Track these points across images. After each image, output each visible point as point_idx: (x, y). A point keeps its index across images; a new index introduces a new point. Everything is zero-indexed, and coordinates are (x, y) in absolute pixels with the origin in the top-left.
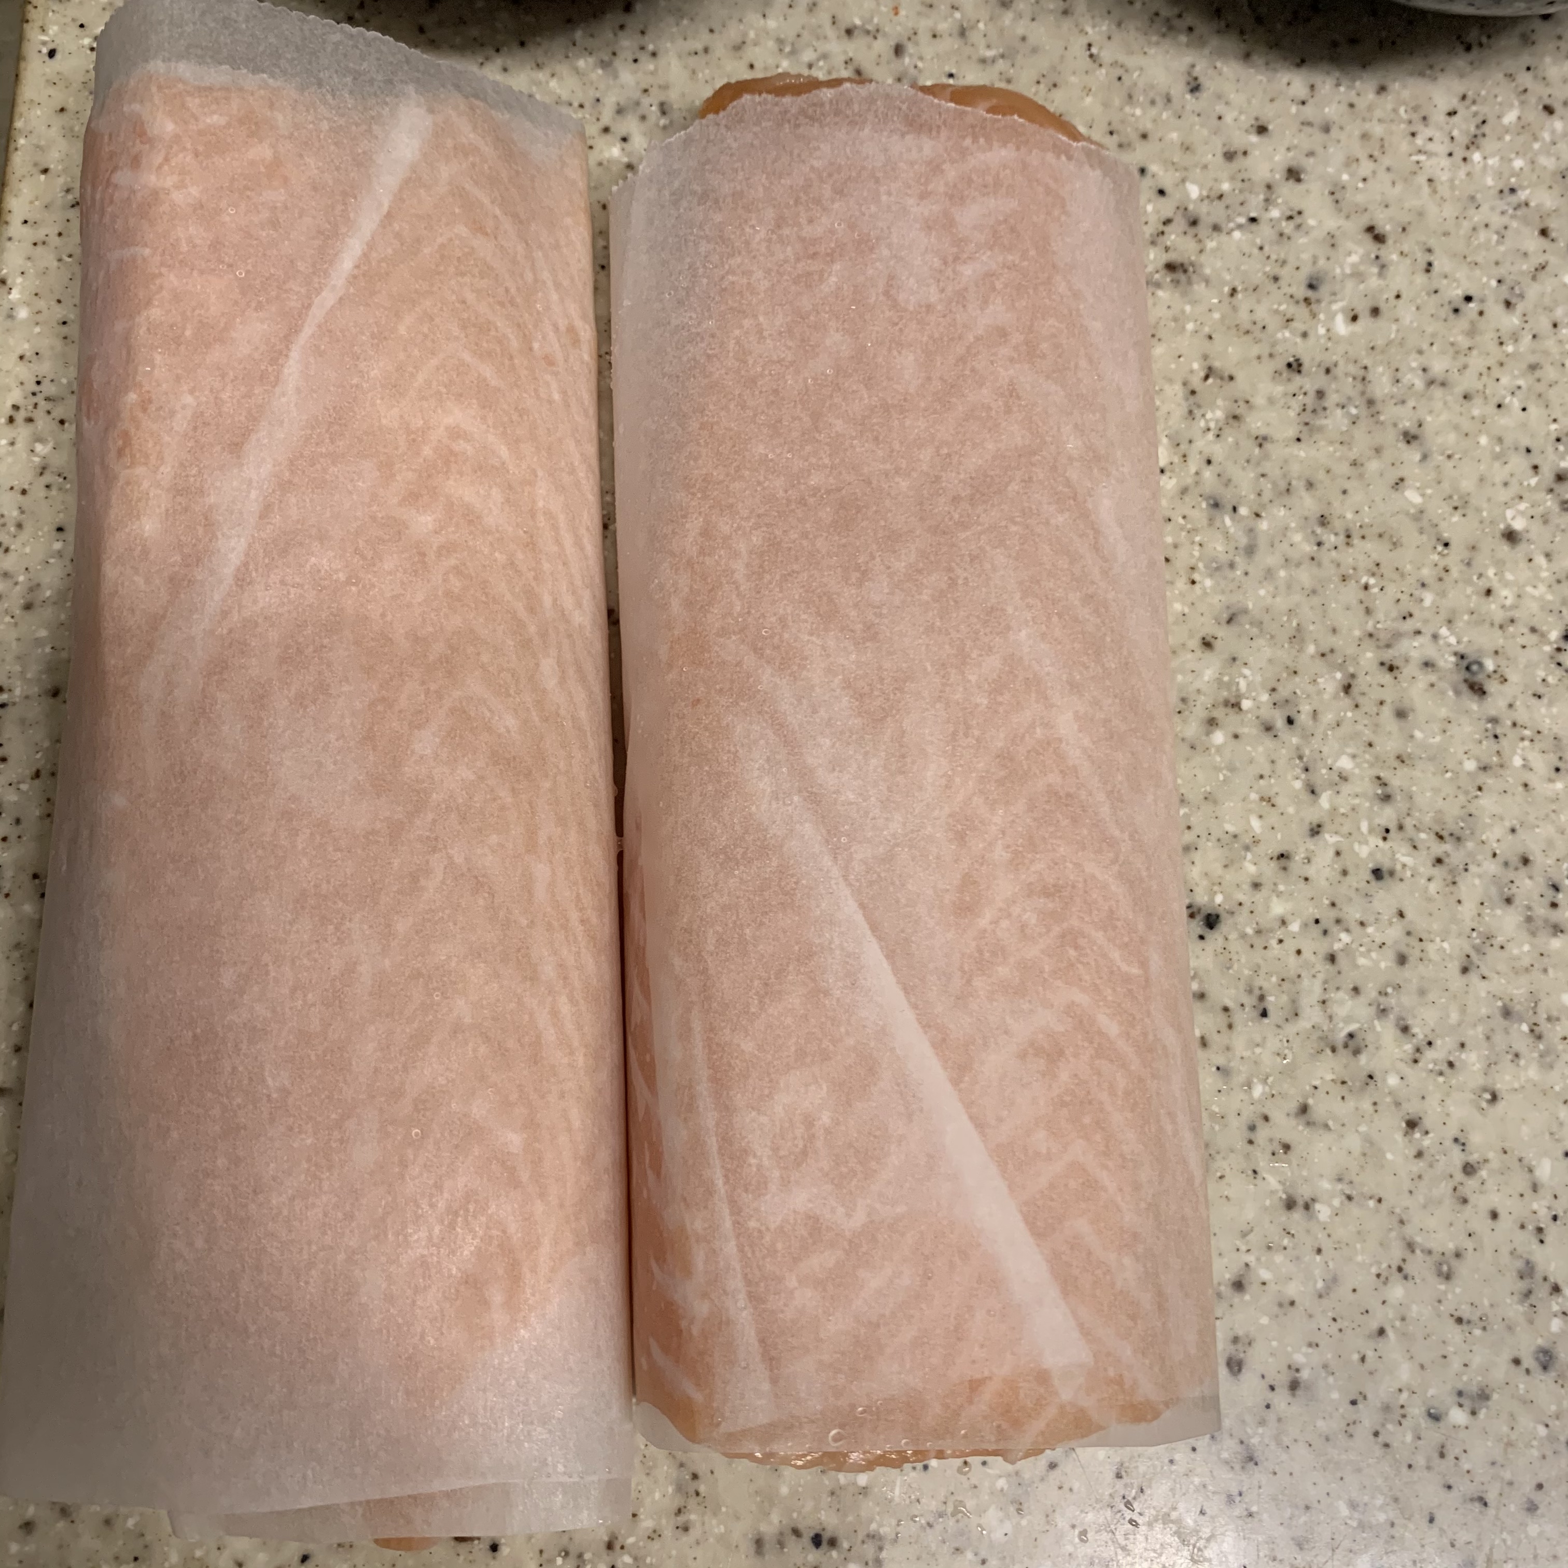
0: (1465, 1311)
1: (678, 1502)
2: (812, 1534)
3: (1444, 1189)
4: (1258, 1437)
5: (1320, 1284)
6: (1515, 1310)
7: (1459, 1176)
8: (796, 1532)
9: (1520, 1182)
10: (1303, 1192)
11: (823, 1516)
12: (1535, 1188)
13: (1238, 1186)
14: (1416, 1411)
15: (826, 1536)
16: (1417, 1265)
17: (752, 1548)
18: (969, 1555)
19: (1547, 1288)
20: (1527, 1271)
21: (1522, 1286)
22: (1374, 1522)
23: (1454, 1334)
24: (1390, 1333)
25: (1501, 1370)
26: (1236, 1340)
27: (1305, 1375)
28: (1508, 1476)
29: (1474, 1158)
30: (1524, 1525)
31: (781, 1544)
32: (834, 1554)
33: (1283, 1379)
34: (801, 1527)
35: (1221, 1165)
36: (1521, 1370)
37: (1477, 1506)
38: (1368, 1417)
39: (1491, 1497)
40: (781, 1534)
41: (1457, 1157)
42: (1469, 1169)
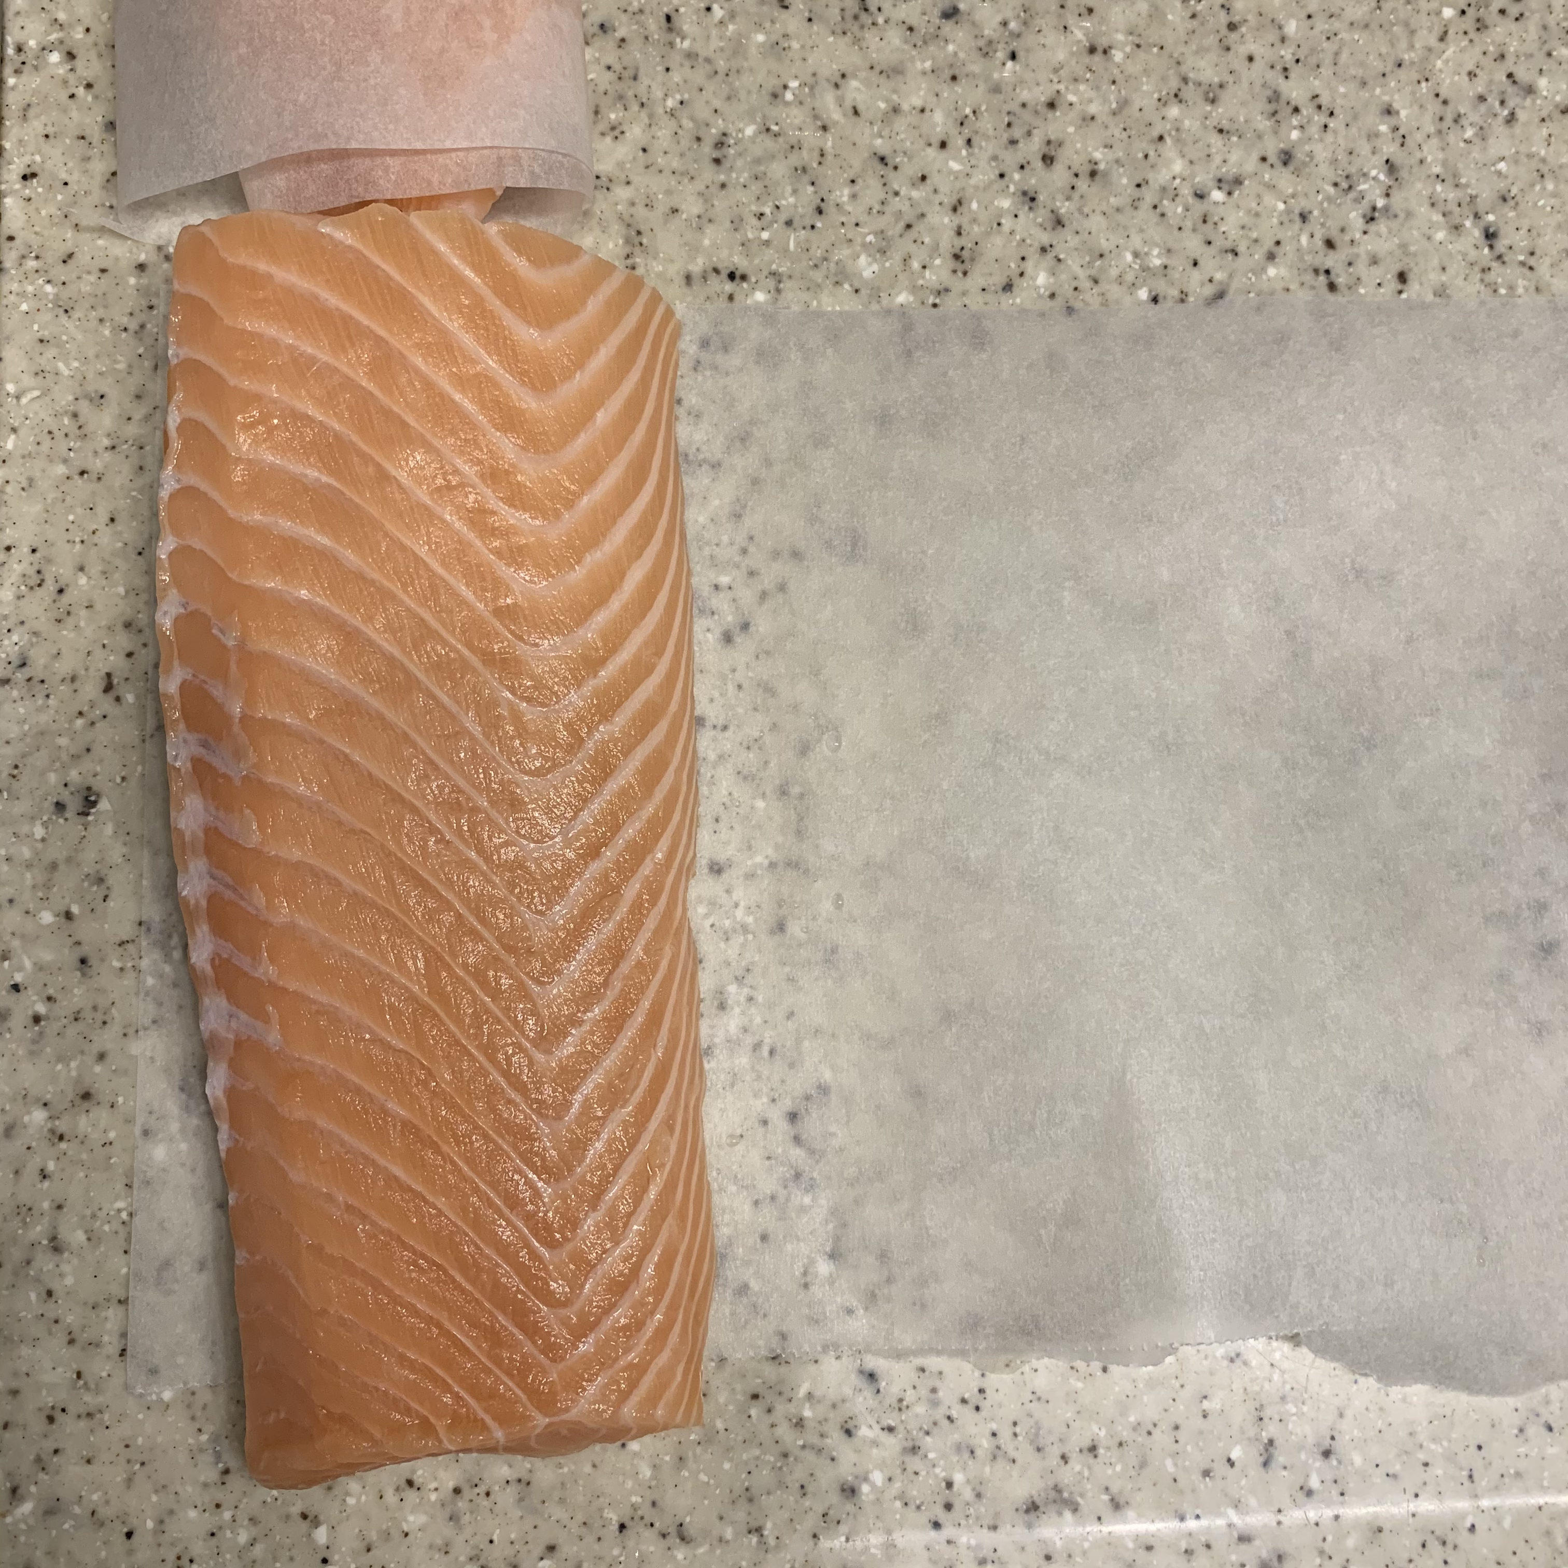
0: (1225, 124)
1: (628, 250)
2: (728, 271)
3: (1212, 40)
4: (1064, 208)
5: (1114, 105)
6: (1264, 124)
7: (1224, 31)
8: (716, 271)
9: (1272, 36)
10: (1103, 42)
11: (736, 259)
12: (1283, 40)
13: (1051, 37)
14: (1186, 192)
15: (738, 274)
16: (1189, 92)
17: (683, 282)
18: (847, 286)
19: (1289, 109)
20: (1275, 97)
21: (1271, 108)
22: (1151, 265)
23: (1216, 141)
24: (1168, 140)
25: (1251, 165)
26: (1049, 142)
27: (1102, 166)
28: (1255, 235)
29: (1236, 19)
30: (1264, 270)
31: (705, 278)
32: (745, 285)
33: (1086, 169)
34: (720, 266)
35: (1039, 22)
36: (1266, 166)
37: (1230, 256)
38: (1149, 196)
39: (1242, 249)
40: (705, 271)
41: (1223, 18)
42: (1232, 27)
